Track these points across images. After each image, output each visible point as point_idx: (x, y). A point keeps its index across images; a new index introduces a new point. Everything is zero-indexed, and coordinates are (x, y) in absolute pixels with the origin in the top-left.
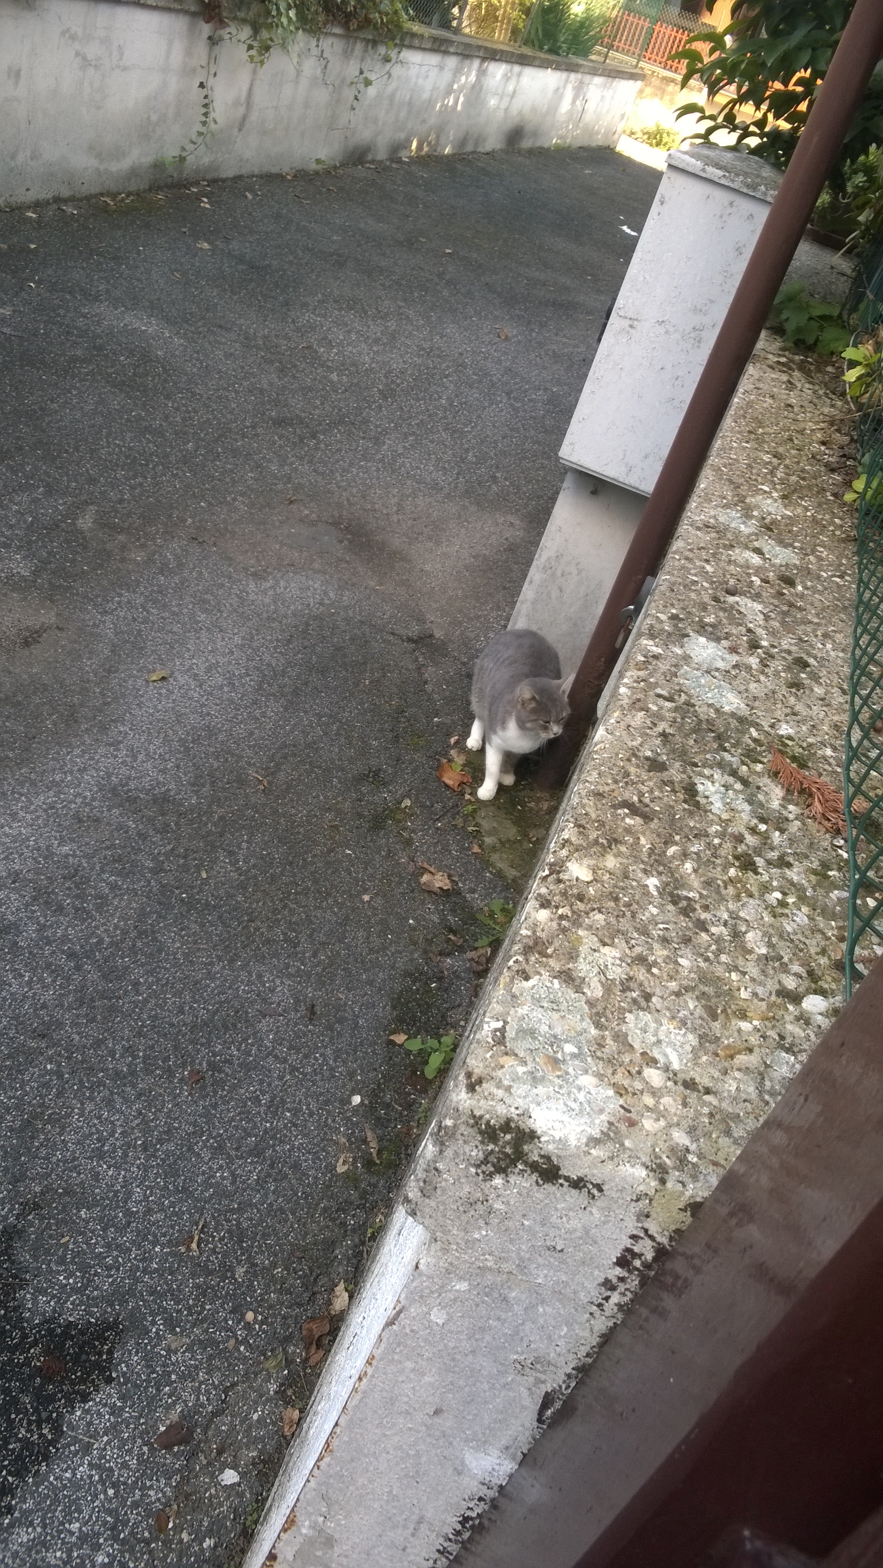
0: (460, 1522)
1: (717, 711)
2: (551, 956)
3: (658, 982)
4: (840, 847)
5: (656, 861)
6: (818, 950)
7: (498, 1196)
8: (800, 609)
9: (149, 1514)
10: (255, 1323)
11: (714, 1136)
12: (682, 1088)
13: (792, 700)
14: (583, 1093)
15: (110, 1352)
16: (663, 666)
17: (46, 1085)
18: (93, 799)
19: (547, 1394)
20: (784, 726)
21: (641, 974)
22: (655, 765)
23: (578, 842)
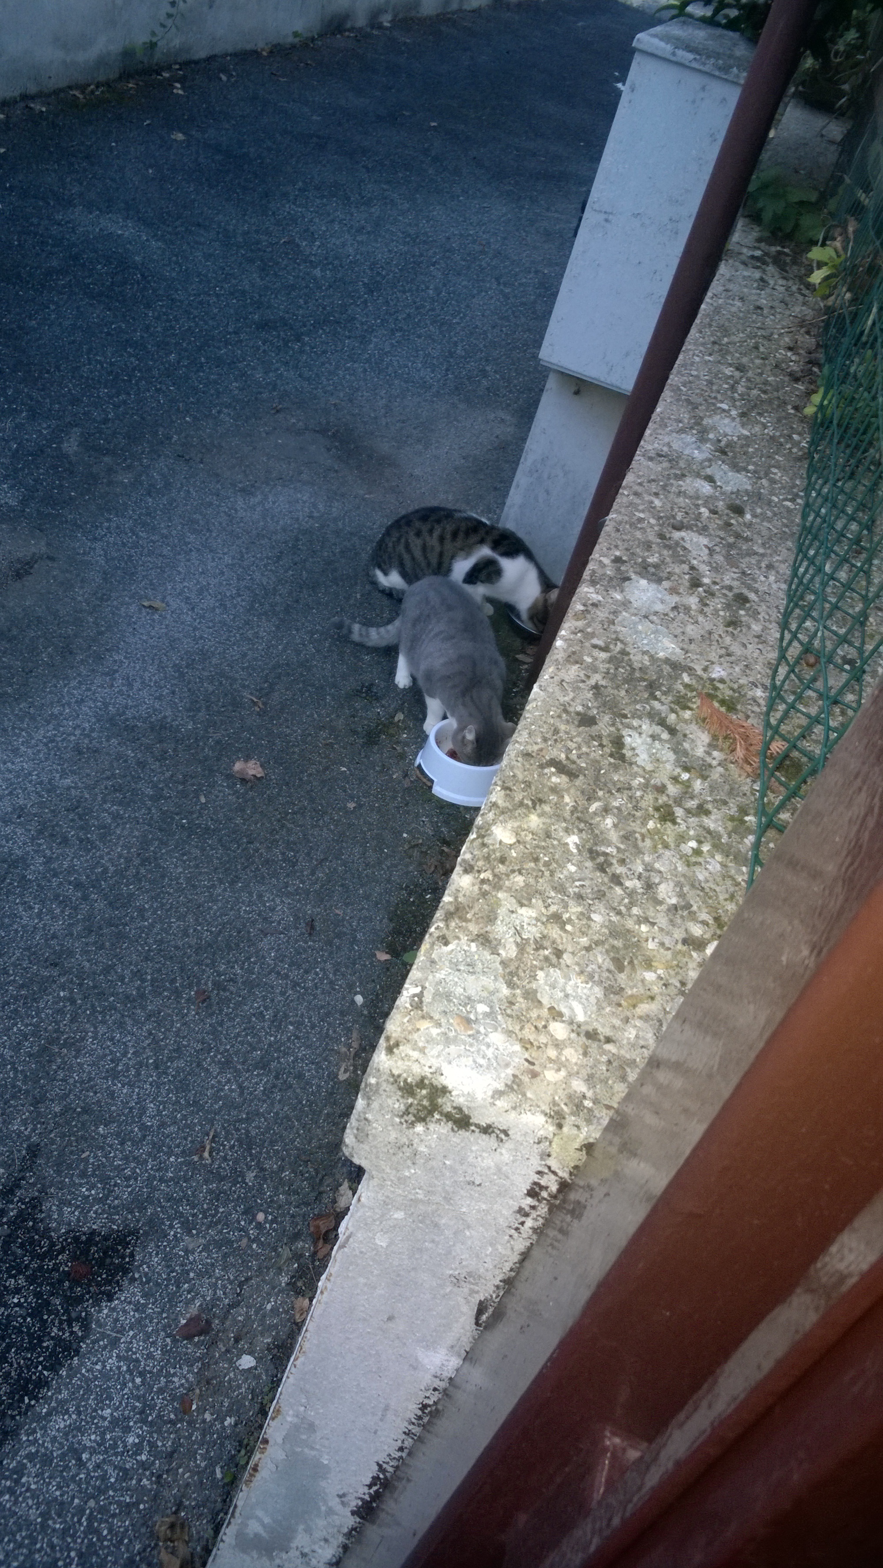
0: (419, 1409)
1: (651, 658)
2: (470, 921)
3: (570, 938)
4: (758, 792)
5: (578, 818)
6: (727, 896)
7: (421, 1141)
8: (747, 540)
9: (174, 1398)
10: (265, 1223)
11: (610, 1082)
12: (584, 1039)
13: (728, 640)
14: (491, 1050)
16: (601, 614)
17: (60, 1011)
18: (92, 730)
19: (481, 1302)
20: (717, 668)
21: (554, 932)
22: (585, 720)
23: (504, 805)
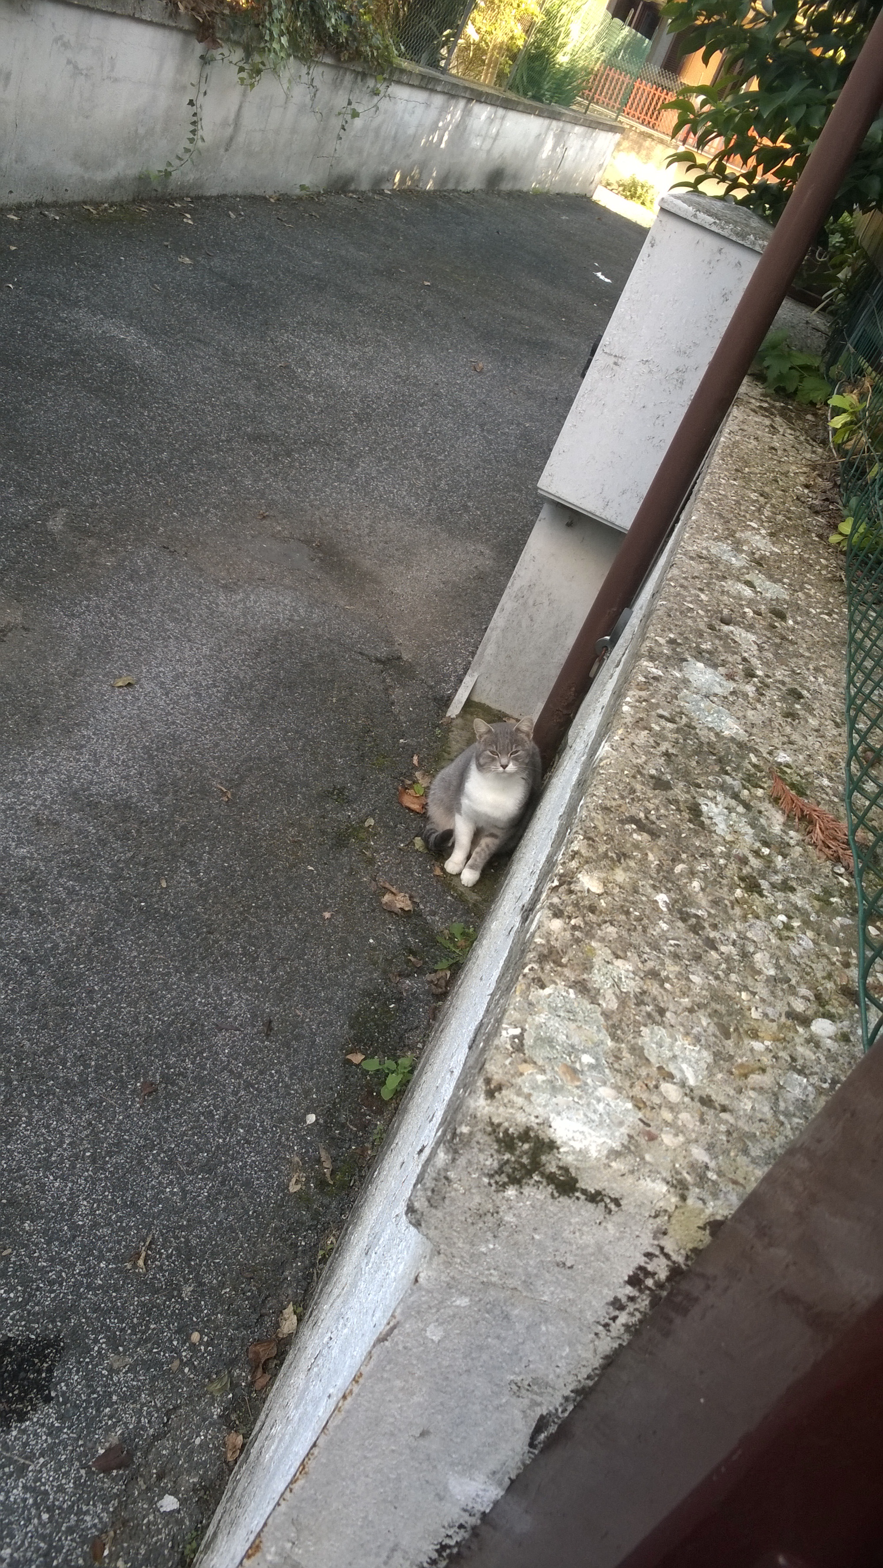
0: (437, 1551)
1: (717, 735)
2: (566, 966)
3: (671, 997)
4: (841, 875)
5: (665, 877)
6: (824, 974)
7: (510, 1208)
8: (792, 643)
9: (84, 1540)
10: (200, 1344)
11: (732, 1154)
12: (699, 1104)
13: (788, 729)
14: (602, 1105)
15: (50, 1370)
16: (664, 688)
18: (53, 802)
19: (542, 1417)
20: (782, 754)
21: (654, 988)
22: (660, 784)
23: (588, 854)
